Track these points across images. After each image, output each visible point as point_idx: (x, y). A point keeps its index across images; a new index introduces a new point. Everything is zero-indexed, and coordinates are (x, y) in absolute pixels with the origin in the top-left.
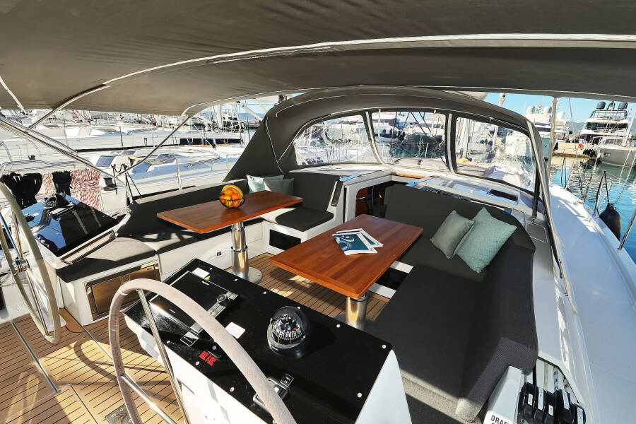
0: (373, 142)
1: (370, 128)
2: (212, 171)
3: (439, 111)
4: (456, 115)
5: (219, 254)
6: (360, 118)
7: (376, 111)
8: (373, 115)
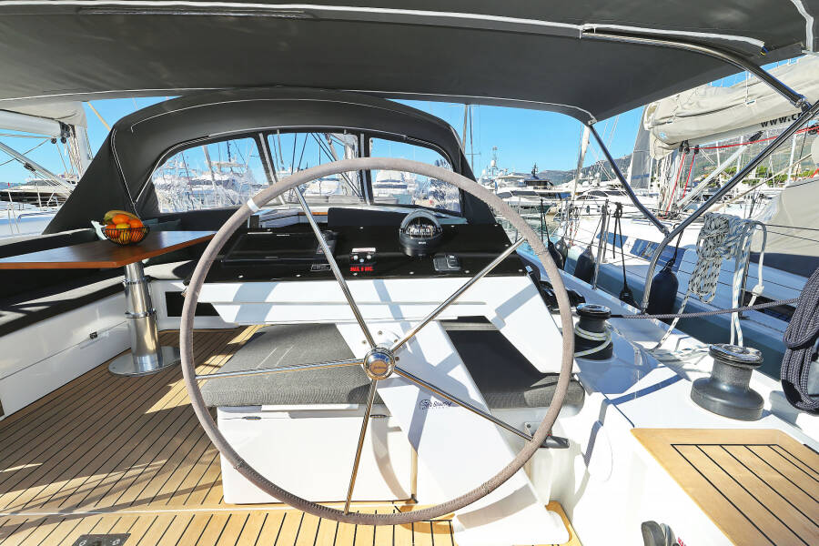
0: (271, 173)
1: (266, 155)
3: (349, 132)
4: (368, 136)
5: (94, 336)
6: (251, 141)
7: (274, 132)
8: (270, 137)
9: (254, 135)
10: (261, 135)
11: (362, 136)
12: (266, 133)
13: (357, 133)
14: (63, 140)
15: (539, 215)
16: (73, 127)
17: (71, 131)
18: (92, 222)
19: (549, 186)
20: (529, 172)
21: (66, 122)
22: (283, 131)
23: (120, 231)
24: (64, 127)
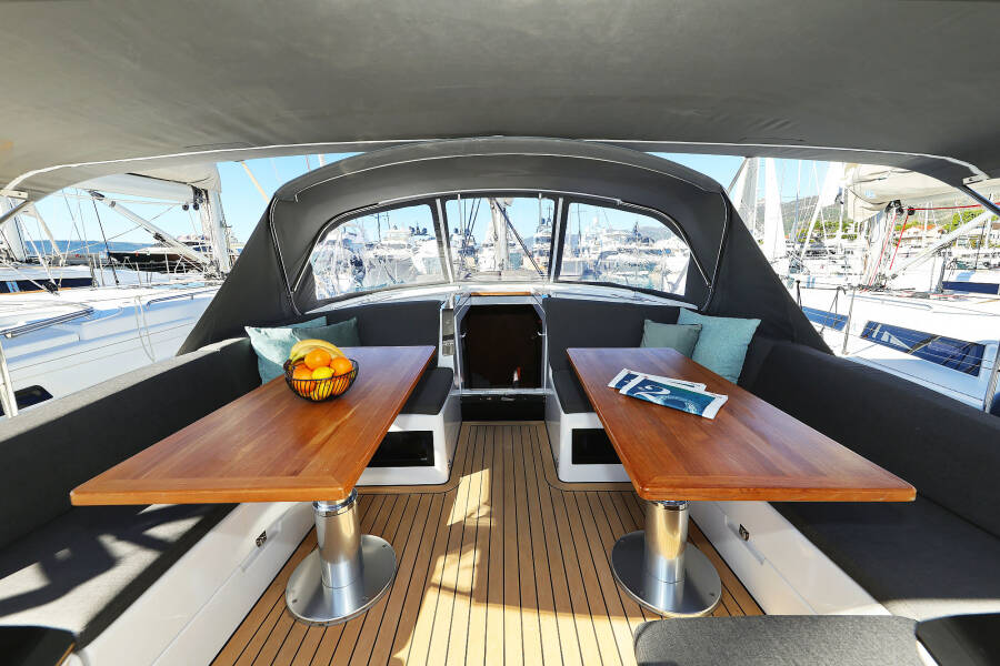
1: (442, 225)
2: (81, 341)
3: (545, 195)
4: (569, 200)
5: (262, 539)
6: (426, 208)
7: (454, 197)
8: (449, 204)
9: (430, 202)
10: (438, 201)
11: (561, 200)
12: (444, 199)
13: (554, 197)
14: (196, 207)
15: (646, 272)
16: (206, 192)
17: (204, 197)
18: (247, 328)
19: (651, 242)
20: (631, 228)
21: (198, 186)
22: (464, 196)
23: (316, 382)
24: (197, 192)
